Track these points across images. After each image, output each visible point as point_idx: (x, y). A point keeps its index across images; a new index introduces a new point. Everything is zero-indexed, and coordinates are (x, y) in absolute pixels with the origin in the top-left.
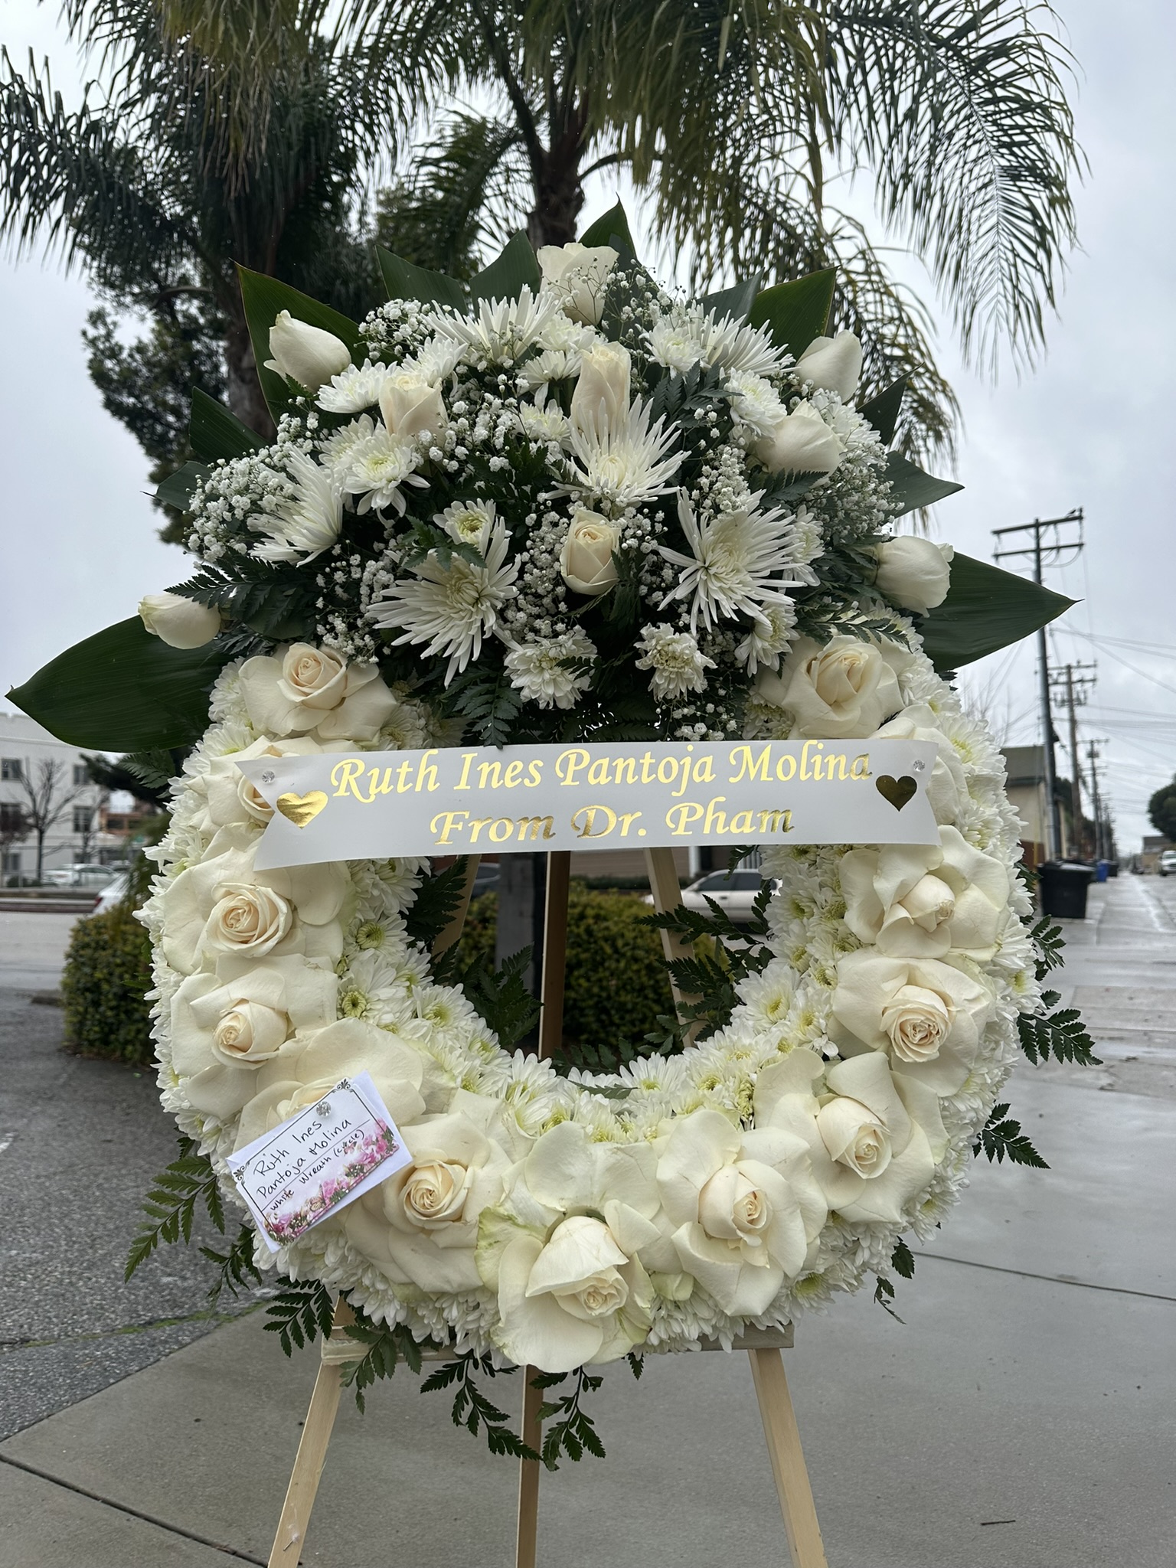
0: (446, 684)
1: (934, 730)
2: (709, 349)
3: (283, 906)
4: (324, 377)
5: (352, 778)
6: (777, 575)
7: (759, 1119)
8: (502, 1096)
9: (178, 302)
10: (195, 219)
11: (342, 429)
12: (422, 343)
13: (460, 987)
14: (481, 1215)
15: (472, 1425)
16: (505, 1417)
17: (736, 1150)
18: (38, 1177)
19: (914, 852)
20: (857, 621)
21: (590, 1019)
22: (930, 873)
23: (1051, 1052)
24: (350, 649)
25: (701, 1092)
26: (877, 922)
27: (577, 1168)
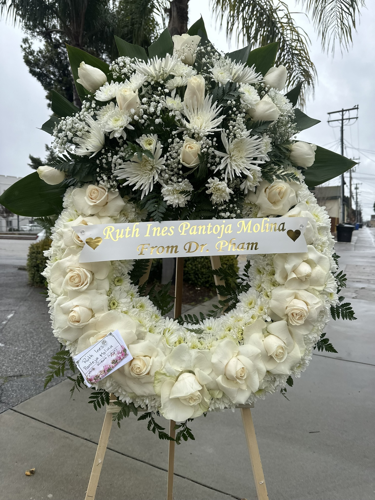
0: (142, 199)
1: (307, 212)
2: (233, 74)
3: (89, 275)
4: (97, 87)
5: (110, 233)
6: (255, 159)
7: (245, 341)
8: (162, 333)
9: (52, 34)
10: (57, 4)
11: (104, 107)
12: (131, 74)
13: (148, 296)
14: (155, 373)
15: (154, 430)
16: (164, 429)
17: (237, 352)
18: (23, 325)
19: (298, 255)
20: (283, 174)
21: (192, 277)
22: (304, 261)
23: (341, 316)
24: (109, 186)
25: (226, 332)
26: (285, 277)
27: (186, 358)
